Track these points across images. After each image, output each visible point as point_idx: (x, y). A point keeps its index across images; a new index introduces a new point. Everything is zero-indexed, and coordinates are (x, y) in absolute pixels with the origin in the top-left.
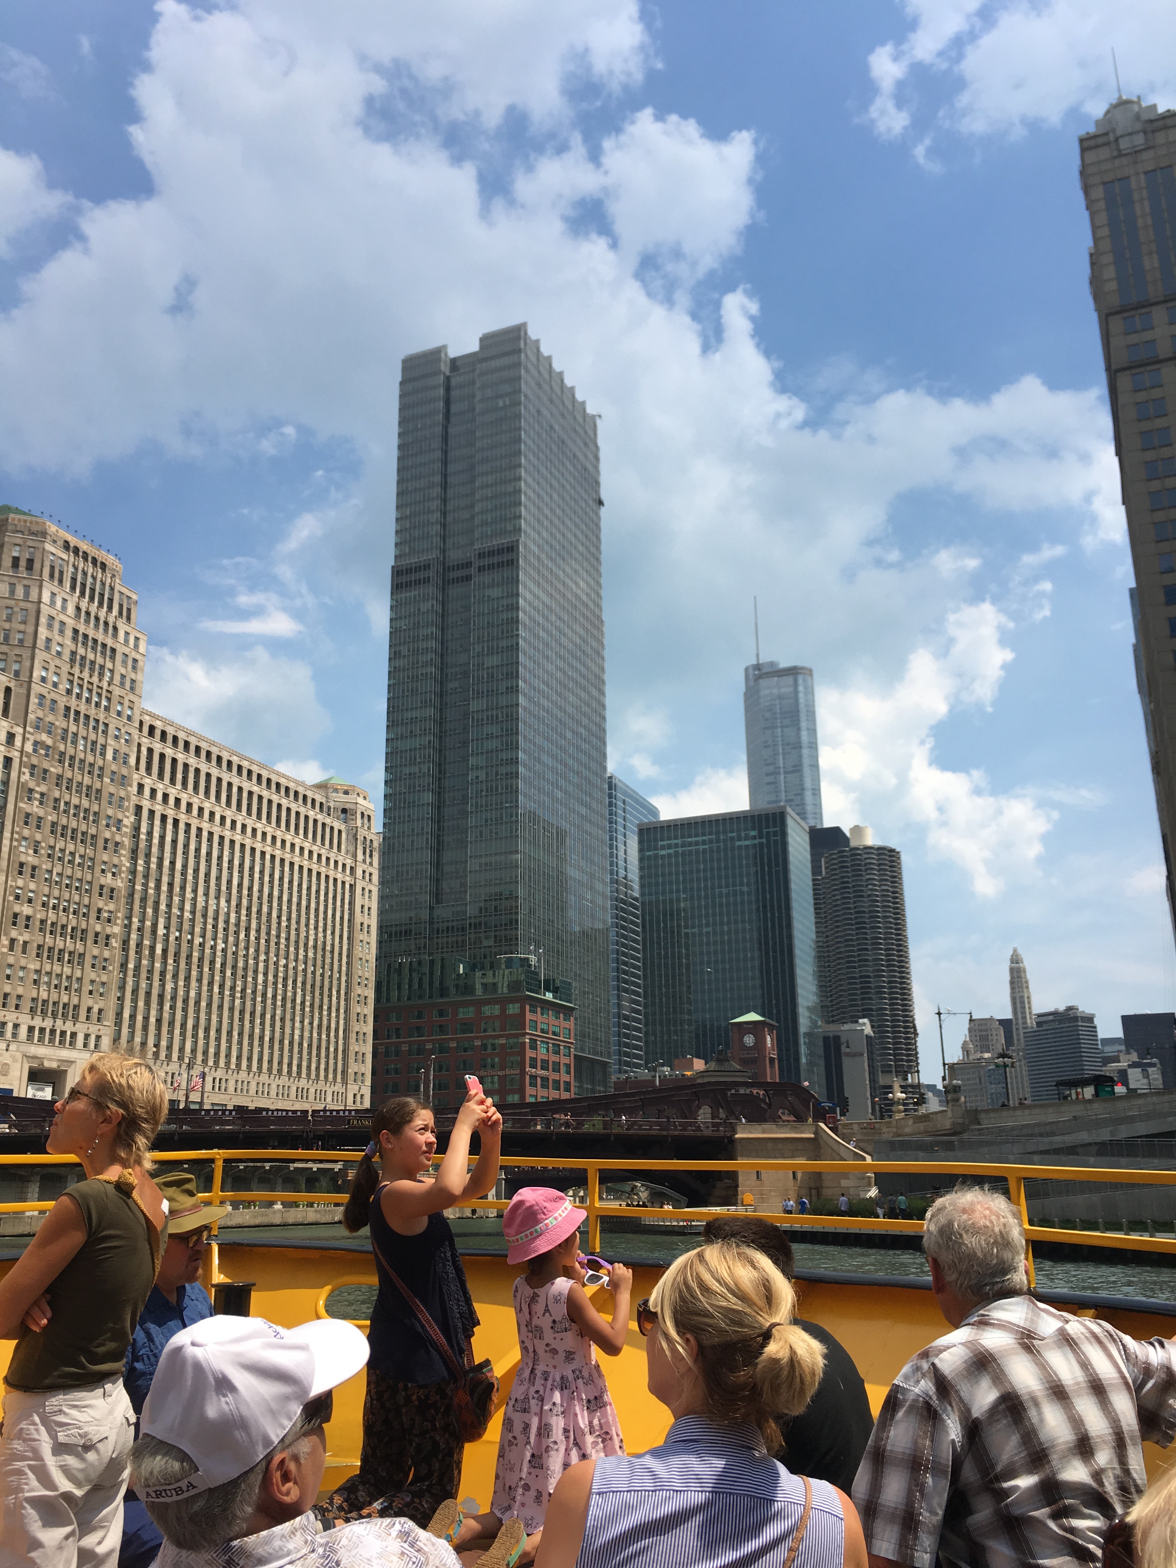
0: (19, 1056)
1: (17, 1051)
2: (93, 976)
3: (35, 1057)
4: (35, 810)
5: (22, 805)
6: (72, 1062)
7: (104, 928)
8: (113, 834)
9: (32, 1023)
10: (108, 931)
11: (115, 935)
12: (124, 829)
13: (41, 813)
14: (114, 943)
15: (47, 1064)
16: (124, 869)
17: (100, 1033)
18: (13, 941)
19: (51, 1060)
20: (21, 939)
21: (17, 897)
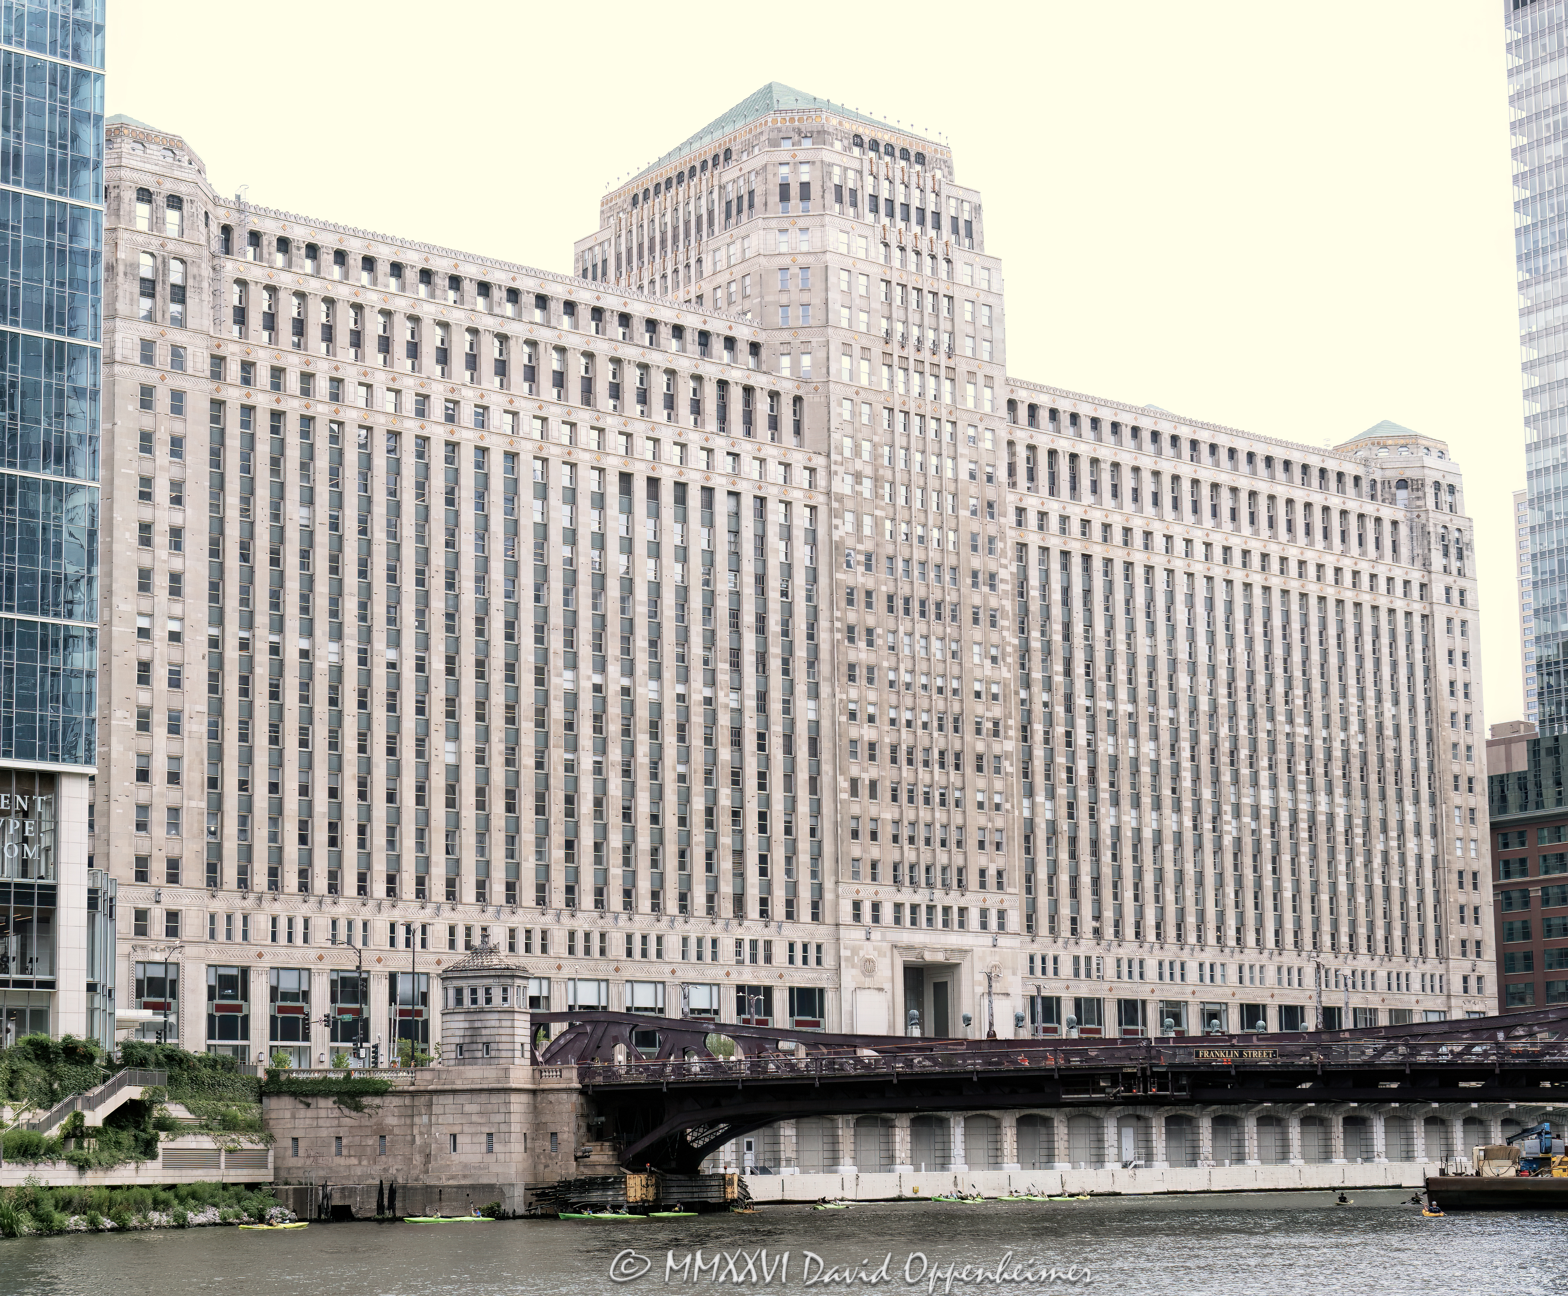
0: (886, 946)
1: (883, 940)
2: (982, 820)
3: (910, 948)
4: (861, 580)
5: (839, 576)
6: (966, 951)
7: (989, 746)
8: (985, 597)
9: (899, 898)
10: (997, 749)
11: (1008, 755)
12: (1001, 587)
13: (870, 584)
14: (1008, 766)
15: (929, 957)
16: (1009, 649)
17: (1005, 906)
18: (854, 783)
19: (934, 950)
20: (866, 778)
21: (853, 715)
